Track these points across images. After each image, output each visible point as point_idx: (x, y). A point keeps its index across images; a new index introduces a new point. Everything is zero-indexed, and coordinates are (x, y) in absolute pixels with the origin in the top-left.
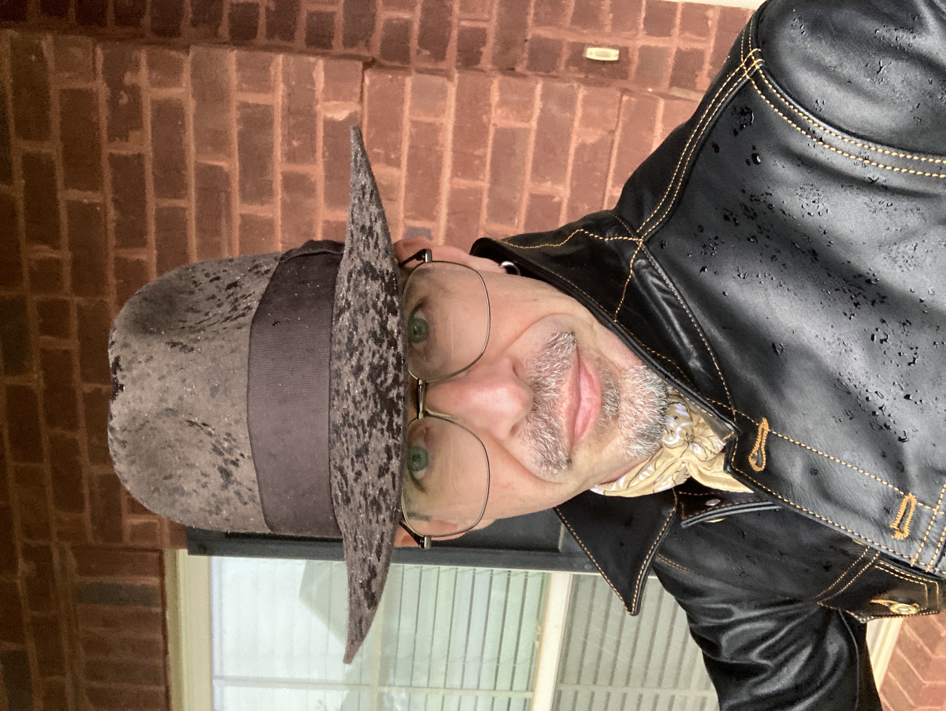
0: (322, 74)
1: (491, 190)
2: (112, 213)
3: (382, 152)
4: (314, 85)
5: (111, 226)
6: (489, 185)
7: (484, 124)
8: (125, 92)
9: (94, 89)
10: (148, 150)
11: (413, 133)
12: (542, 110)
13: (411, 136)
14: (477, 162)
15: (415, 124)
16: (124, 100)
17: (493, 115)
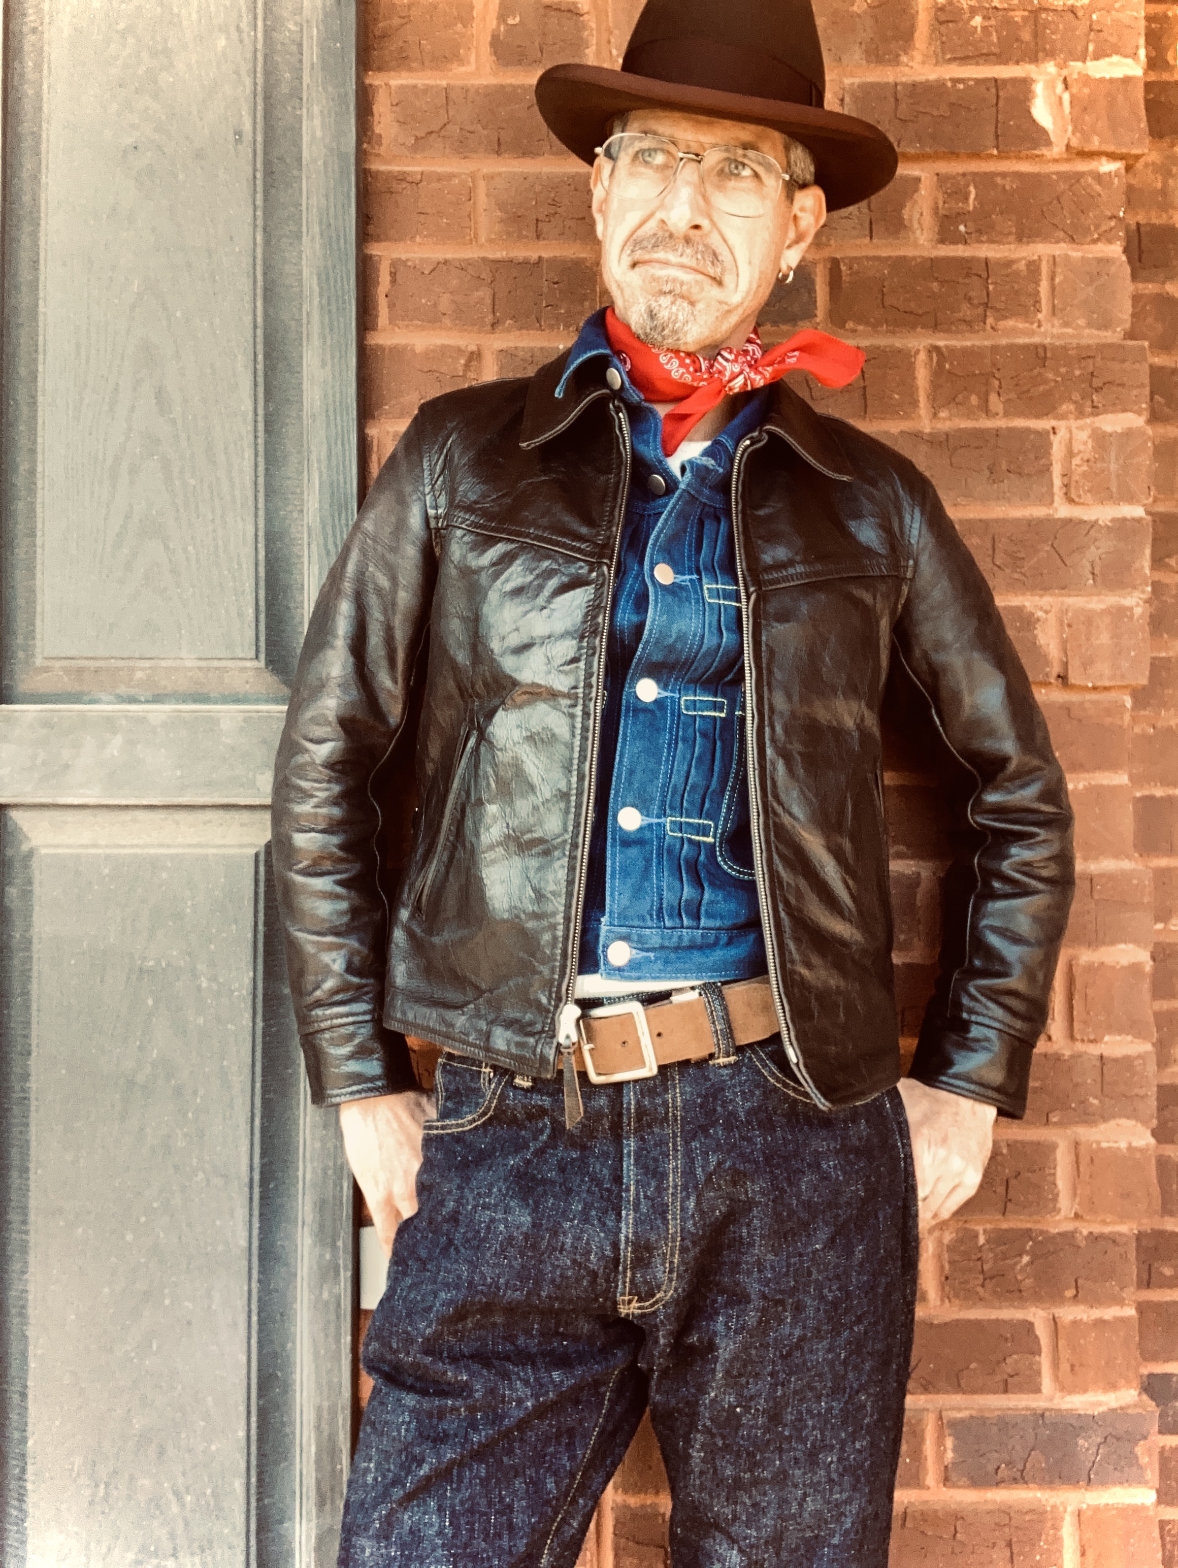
0: (1118, 73)
1: (917, 436)
3: (971, 208)
4: (1096, 58)
6: (927, 430)
7: (1055, 408)
11: (1015, 267)
12: (1094, 524)
13: (1009, 263)
14: (974, 400)
15: (1034, 267)
17: (1074, 424)
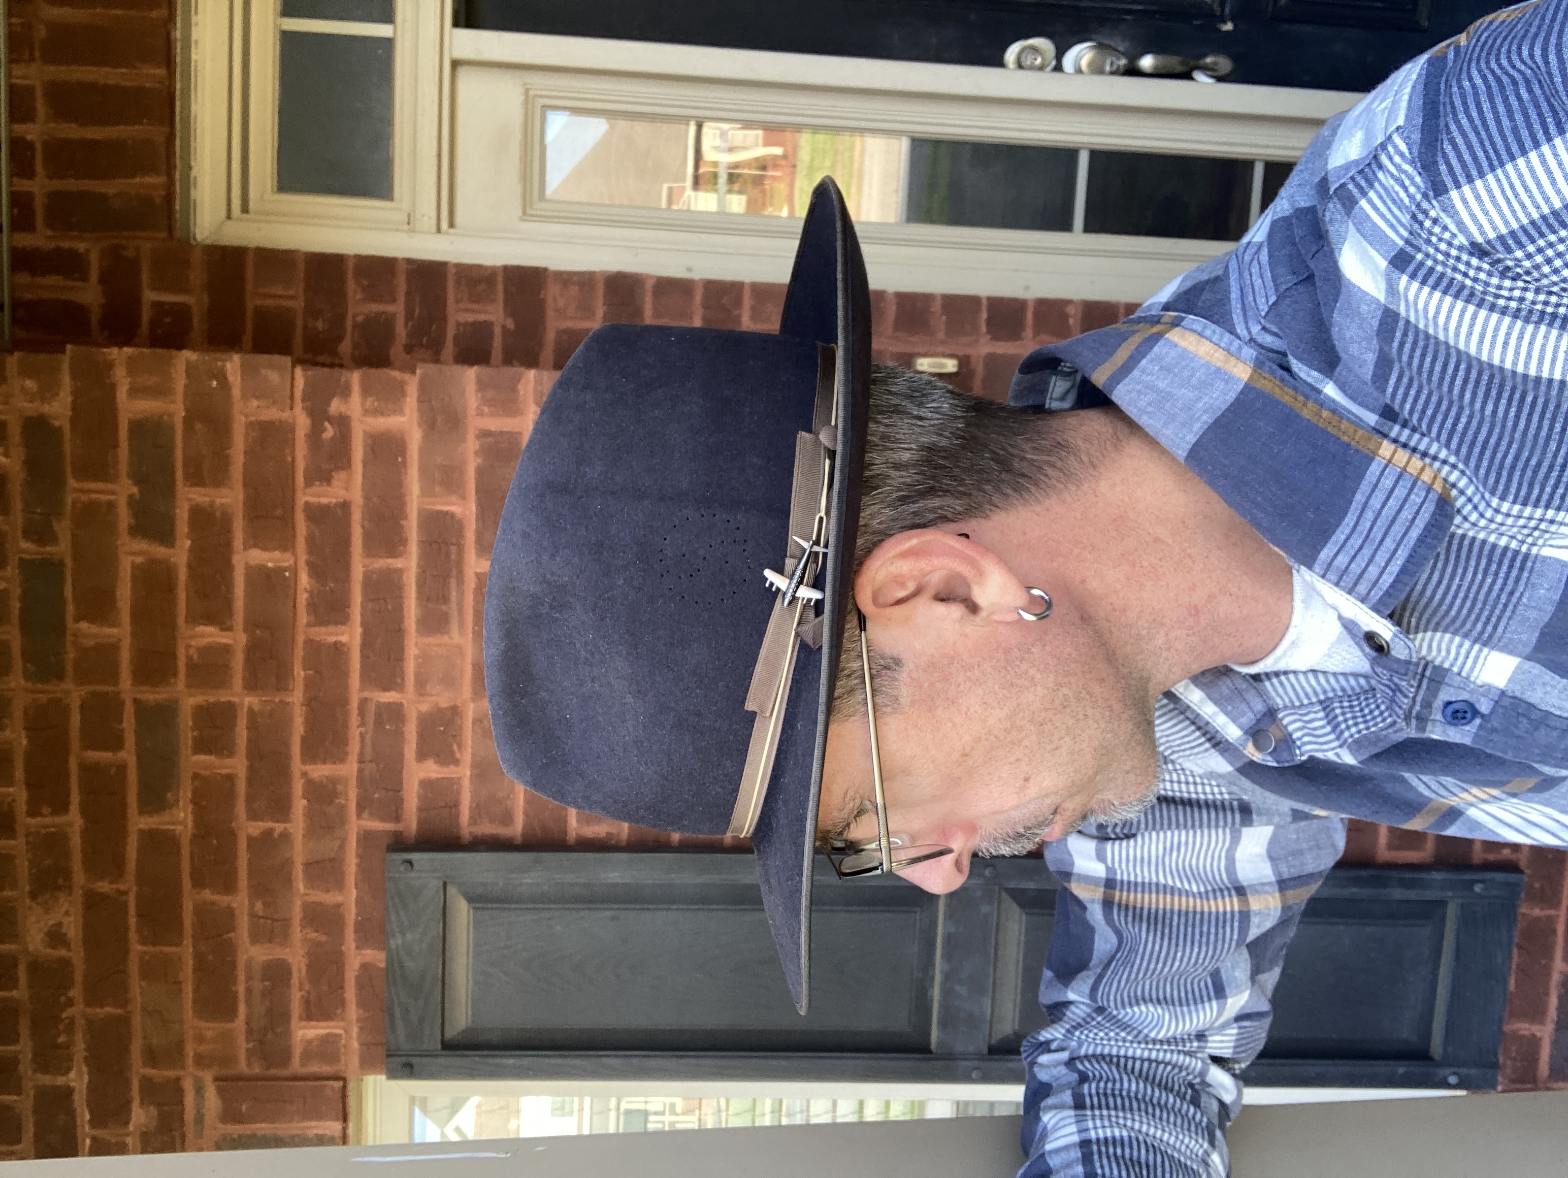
2: (304, 579)
5: (303, 598)
8: (330, 422)
9: (290, 421)
10: (357, 497)
16: (329, 432)
